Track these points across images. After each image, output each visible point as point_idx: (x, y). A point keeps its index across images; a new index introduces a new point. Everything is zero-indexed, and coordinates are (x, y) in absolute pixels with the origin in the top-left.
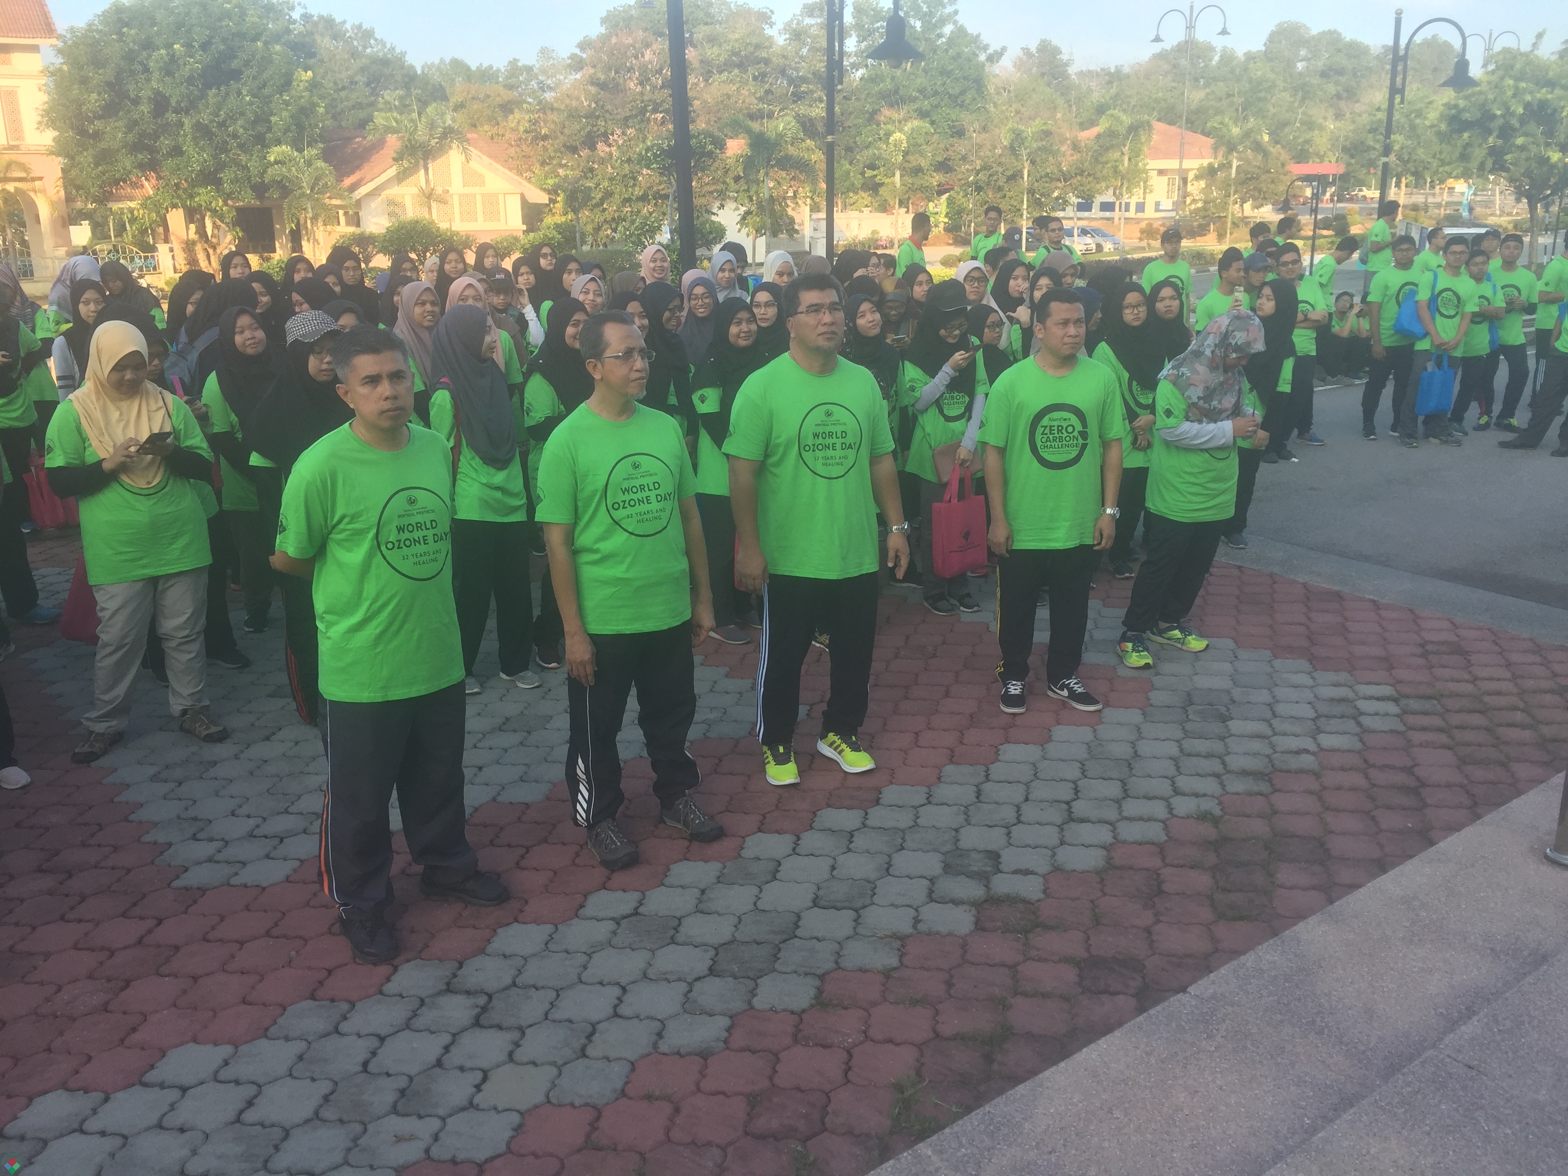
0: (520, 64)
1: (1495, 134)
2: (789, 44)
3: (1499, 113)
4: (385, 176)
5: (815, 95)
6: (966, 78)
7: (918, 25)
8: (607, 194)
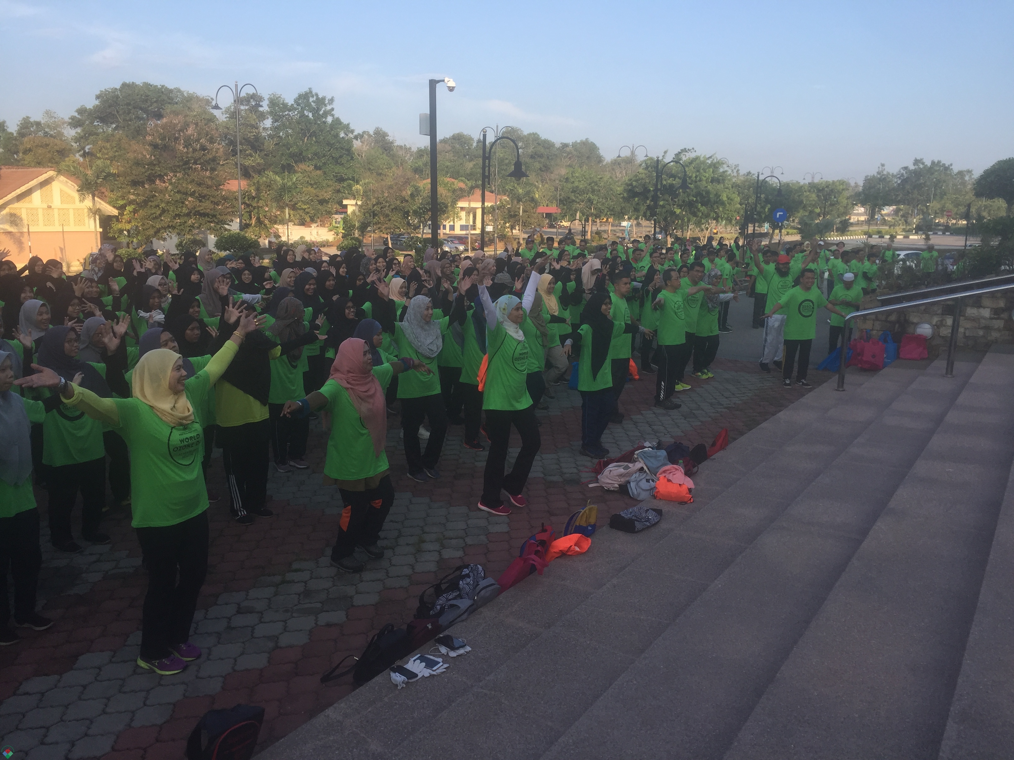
0: (32, 120)
1: (650, 199)
2: (230, 120)
3: (652, 189)
4: (10, 197)
5: (247, 152)
6: (342, 148)
7: (310, 115)
8: (164, 211)
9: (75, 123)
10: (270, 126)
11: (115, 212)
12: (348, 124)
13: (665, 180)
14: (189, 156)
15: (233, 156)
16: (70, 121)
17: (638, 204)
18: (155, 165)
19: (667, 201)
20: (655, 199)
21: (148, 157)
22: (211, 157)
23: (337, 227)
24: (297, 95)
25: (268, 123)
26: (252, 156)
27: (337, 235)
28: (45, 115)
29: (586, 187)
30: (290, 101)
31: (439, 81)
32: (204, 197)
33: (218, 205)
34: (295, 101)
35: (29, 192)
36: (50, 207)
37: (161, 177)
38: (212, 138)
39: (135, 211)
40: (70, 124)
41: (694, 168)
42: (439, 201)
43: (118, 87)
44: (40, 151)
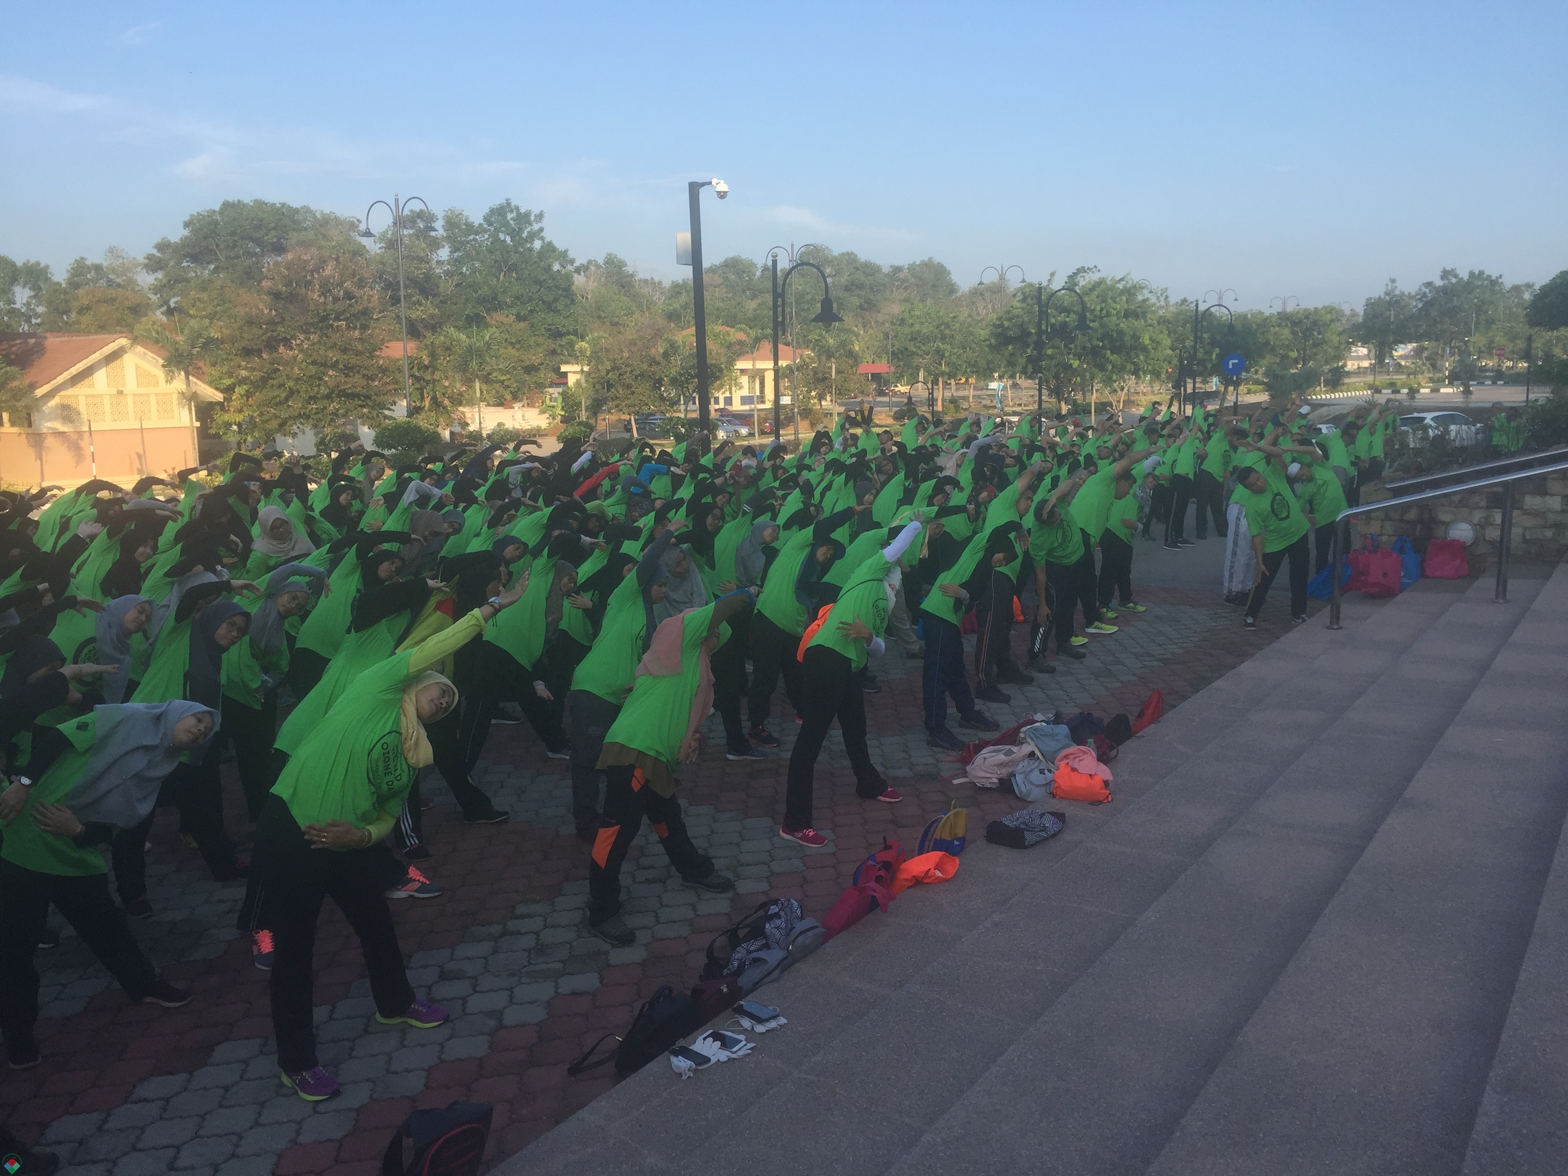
1: (1031, 347)
4: (60, 379)
5: (414, 299)
6: (557, 287)
7: (508, 239)
8: (292, 393)
9: (153, 264)
10: (447, 258)
11: (219, 397)
12: (566, 251)
13: (1054, 317)
14: (329, 307)
15: (393, 305)
16: (146, 261)
17: (1012, 355)
18: (276, 324)
19: (1058, 348)
20: (1039, 346)
21: (266, 311)
22: (360, 308)
23: (553, 407)
24: (487, 211)
25: (444, 253)
26: (420, 304)
27: (554, 419)
28: (108, 254)
29: (932, 332)
30: (476, 217)
31: (703, 184)
32: (351, 369)
33: (373, 380)
34: (487, 219)
35: (89, 371)
36: (120, 393)
37: (286, 342)
38: (361, 280)
39: (248, 395)
40: (146, 266)
41: (1097, 297)
42: (709, 361)
43: (217, 209)
44: (104, 308)
